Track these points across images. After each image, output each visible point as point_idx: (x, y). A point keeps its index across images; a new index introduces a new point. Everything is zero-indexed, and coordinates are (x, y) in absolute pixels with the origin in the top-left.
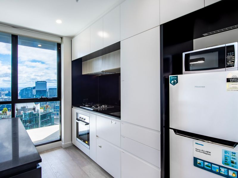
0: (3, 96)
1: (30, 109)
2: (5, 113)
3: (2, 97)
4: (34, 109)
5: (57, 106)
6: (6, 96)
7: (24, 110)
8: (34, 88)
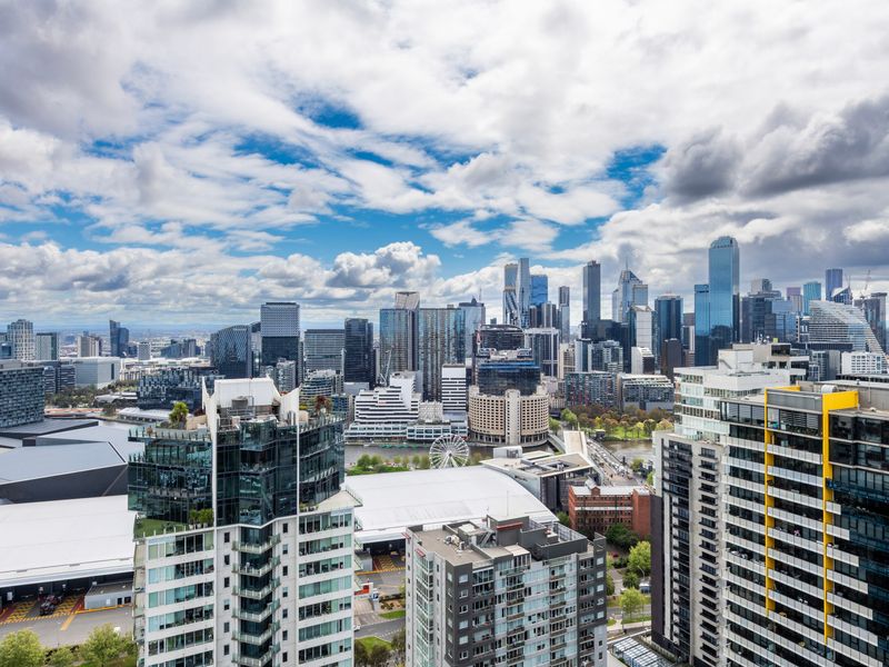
0: (154, 357)
1: (261, 410)
2: (181, 420)
3: (152, 360)
4: (275, 409)
5: (336, 398)
6: (162, 355)
7: (241, 413)
8: (256, 328)
